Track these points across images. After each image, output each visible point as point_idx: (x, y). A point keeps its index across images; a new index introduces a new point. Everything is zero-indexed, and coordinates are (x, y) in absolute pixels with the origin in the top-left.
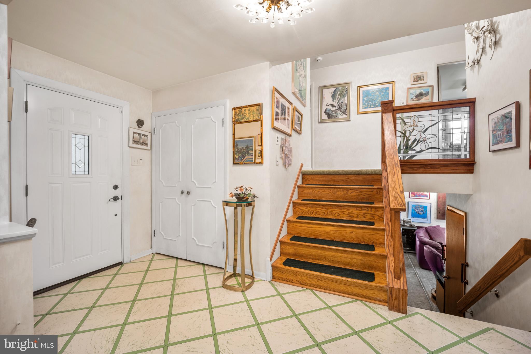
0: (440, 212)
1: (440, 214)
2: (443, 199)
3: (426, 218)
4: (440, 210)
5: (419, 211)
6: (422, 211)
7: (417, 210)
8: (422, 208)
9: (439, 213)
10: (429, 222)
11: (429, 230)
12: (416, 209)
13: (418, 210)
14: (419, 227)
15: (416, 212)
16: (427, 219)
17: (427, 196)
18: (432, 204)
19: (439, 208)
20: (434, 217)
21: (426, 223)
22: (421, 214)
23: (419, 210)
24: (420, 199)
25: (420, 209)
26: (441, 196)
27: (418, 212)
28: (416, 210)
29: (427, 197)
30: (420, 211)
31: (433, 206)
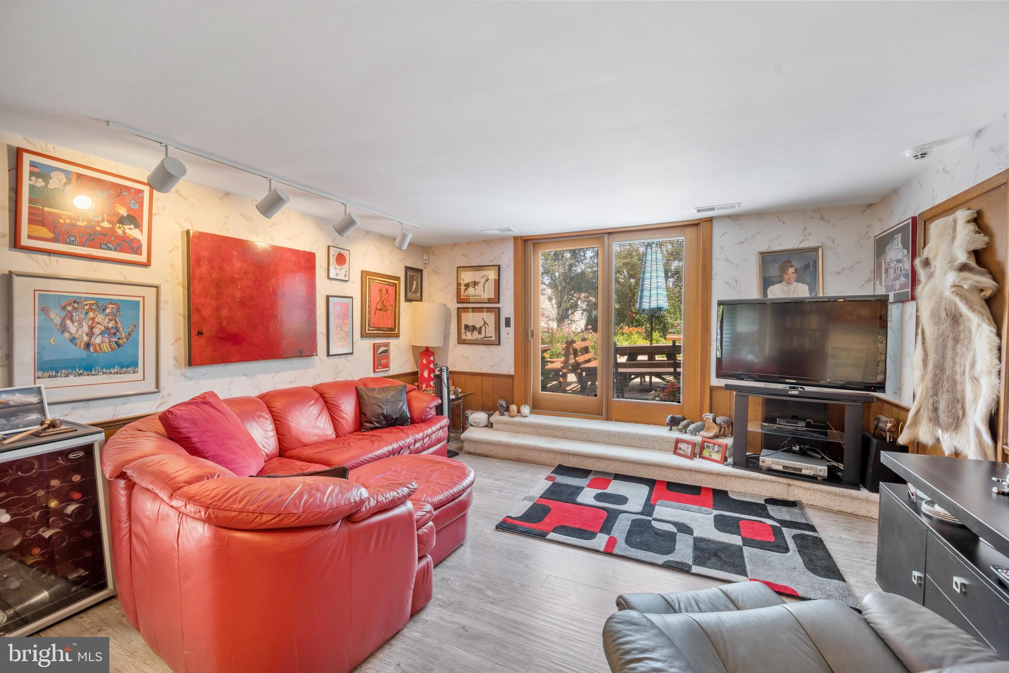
0: (204, 331)
1: (201, 342)
2: (213, 268)
3: (136, 365)
4: (204, 319)
5: (91, 334)
6: (107, 328)
7: (81, 325)
8: (108, 311)
9: (200, 333)
10: (153, 389)
11: (185, 427)
12: (68, 322)
13: (86, 329)
14: (110, 427)
15: (73, 340)
16: (139, 375)
17: (135, 246)
18: (163, 291)
19: (198, 311)
20: (175, 358)
21: (131, 398)
22: (106, 347)
23: (91, 328)
24: (95, 264)
25: (100, 318)
26: (206, 254)
27: (86, 339)
28: (73, 329)
29: (138, 251)
30: (97, 331)
31: (166, 302)
